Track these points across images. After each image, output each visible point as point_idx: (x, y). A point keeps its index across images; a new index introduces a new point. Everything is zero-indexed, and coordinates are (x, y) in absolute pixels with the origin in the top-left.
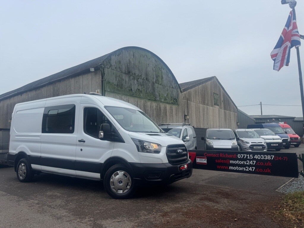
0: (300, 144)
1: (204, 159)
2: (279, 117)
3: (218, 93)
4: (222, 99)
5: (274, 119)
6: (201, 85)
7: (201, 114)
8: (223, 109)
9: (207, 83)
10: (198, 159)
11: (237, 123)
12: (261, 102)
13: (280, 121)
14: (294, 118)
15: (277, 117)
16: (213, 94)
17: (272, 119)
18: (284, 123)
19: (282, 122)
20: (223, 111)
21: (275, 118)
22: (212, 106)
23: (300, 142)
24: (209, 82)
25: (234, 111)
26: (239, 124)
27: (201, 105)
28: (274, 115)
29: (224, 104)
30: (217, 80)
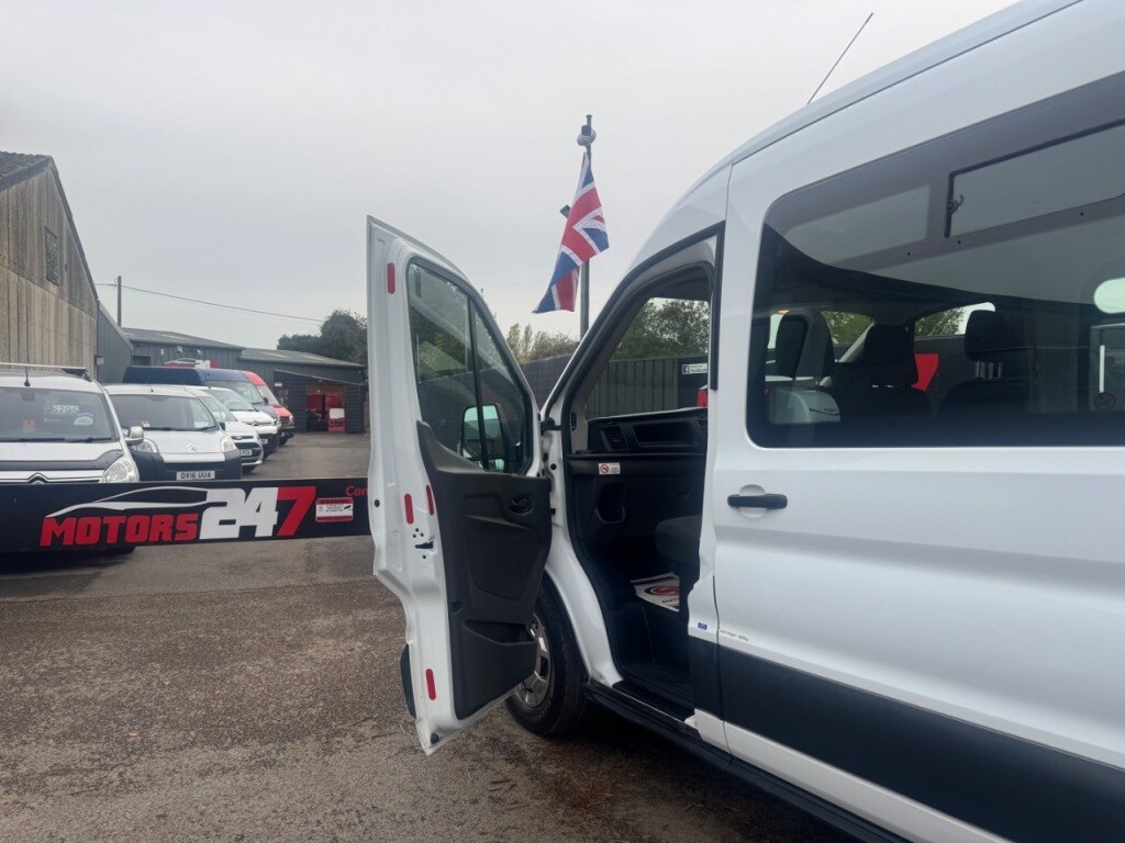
0: (291, 436)
1: (346, 505)
2: (198, 343)
3: (55, 230)
4: (65, 261)
5: (180, 350)
6: (14, 187)
7: (14, 315)
8: (67, 299)
9: (30, 181)
10: (325, 507)
11: (96, 357)
12: (120, 278)
13: (199, 358)
14: (239, 350)
15: (188, 341)
16: (43, 229)
17: (174, 346)
18: (212, 366)
19: (204, 359)
20: (66, 306)
21: (184, 346)
22: (41, 285)
23: (293, 430)
24: (35, 179)
25: (90, 312)
26: (101, 362)
27: (13, 276)
28: (172, 333)
29: (70, 278)
30: (56, 173)
